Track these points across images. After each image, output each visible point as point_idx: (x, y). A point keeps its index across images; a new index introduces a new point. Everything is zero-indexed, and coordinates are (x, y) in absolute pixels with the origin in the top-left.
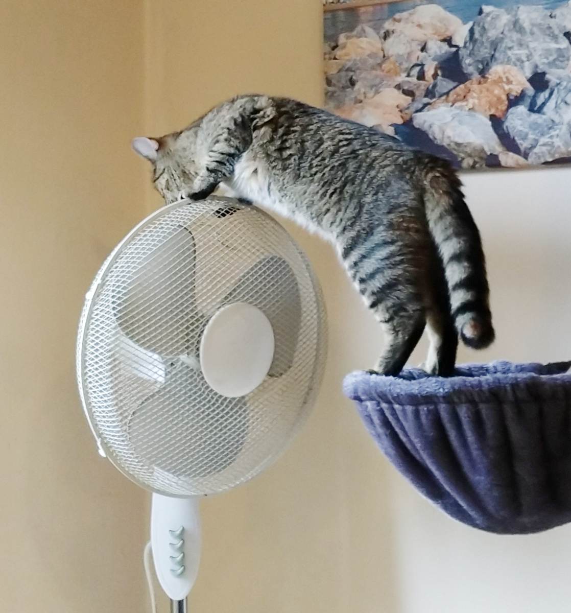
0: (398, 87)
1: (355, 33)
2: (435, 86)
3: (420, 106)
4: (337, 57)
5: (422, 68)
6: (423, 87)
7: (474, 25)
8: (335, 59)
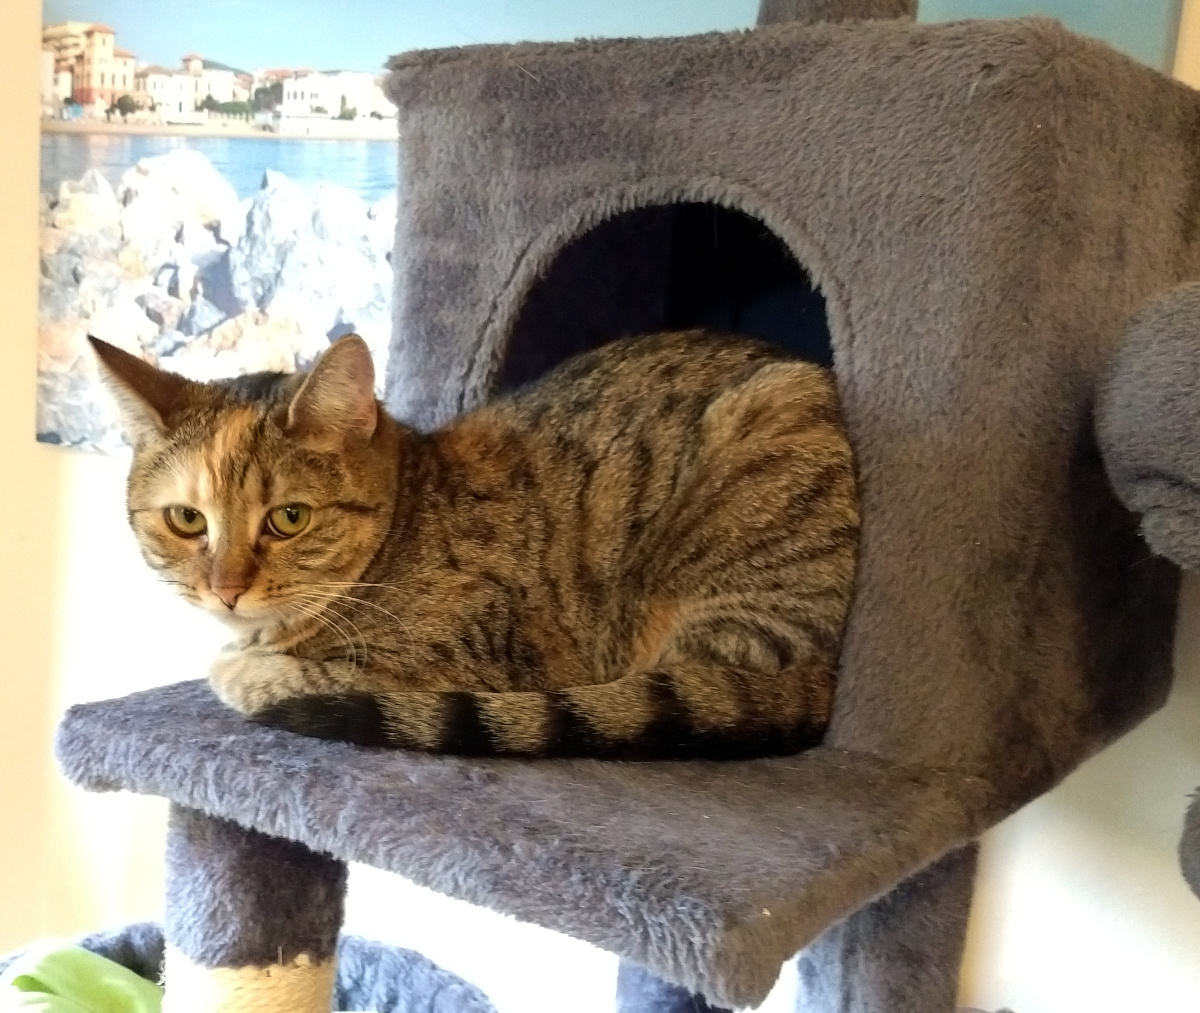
0: (141, 301)
1: (82, 183)
2: (192, 312)
3: (170, 346)
4: (57, 224)
5: (175, 274)
6: (175, 311)
7: (253, 207)
8: (54, 226)
